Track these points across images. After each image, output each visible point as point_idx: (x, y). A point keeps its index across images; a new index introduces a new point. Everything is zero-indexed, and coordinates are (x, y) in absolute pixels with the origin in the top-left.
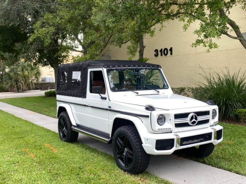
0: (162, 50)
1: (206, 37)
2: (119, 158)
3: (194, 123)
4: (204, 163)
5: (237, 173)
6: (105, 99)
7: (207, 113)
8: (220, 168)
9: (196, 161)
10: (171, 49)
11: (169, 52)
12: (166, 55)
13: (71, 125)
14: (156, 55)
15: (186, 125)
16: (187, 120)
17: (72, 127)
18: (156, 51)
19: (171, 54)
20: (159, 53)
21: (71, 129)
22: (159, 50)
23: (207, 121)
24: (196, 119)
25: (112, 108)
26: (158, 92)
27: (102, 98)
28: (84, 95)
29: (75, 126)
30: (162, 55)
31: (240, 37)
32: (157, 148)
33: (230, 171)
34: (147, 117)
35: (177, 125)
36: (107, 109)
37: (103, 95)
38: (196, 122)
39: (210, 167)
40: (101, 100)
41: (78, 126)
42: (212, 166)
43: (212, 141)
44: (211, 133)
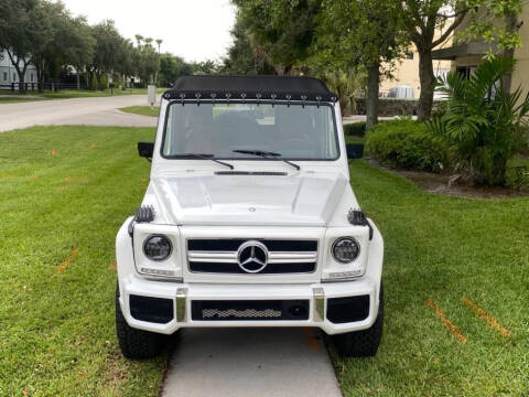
3: (252, 266)
23: (309, 267)
24: (261, 257)
26: (298, 168)
32: (133, 313)
35: (195, 267)
38: (260, 266)
43: (309, 322)
44: (305, 303)
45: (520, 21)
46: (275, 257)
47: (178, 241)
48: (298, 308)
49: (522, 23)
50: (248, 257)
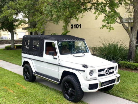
0: (75, 25)
1: (108, 23)
2: (65, 93)
3: (107, 74)
4: (109, 93)
5: (128, 100)
6: (56, 59)
7: (113, 68)
8: (118, 97)
9: (104, 92)
10: (80, 25)
11: (79, 26)
12: (77, 28)
13: (32, 72)
14: (72, 28)
15: (103, 75)
16: (104, 72)
17: (33, 73)
18: (72, 25)
19: (80, 27)
20: (74, 27)
21: (33, 75)
22: (74, 25)
23: (113, 72)
24: (108, 71)
25: (61, 65)
26: (84, 54)
27: (54, 58)
28: (42, 55)
29: (35, 73)
30: (75, 28)
31: (122, 23)
32: (90, 89)
33: (124, 98)
34: (84, 71)
35: (99, 76)
36: (57, 65)
37: (55, 57)
39: (113, 96)
40: (54, 59)
41: (37, 73)
42: (114, 95)
43: (115, 83)
44: (115, 79)
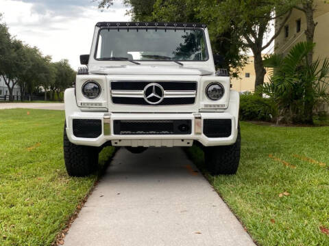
7: (192, 86)
16: (141, 94)
24: (159, 92)
26: (181, 65)
32: (76, 134)
35: (116, 100)
38: (159, 99)
43: (192, 136)
44: (189, 122)
45: (315, 22)
46: (168, 94)
47: (105, 82)
48: (184, 127)
49: (317, 23)
50: (151, 93)
